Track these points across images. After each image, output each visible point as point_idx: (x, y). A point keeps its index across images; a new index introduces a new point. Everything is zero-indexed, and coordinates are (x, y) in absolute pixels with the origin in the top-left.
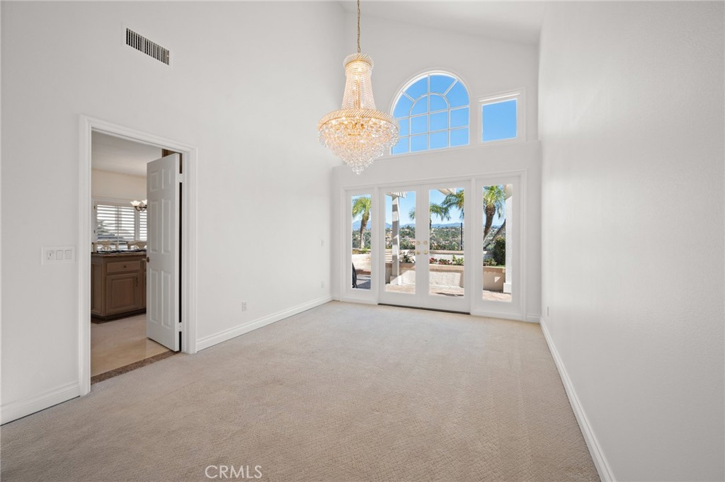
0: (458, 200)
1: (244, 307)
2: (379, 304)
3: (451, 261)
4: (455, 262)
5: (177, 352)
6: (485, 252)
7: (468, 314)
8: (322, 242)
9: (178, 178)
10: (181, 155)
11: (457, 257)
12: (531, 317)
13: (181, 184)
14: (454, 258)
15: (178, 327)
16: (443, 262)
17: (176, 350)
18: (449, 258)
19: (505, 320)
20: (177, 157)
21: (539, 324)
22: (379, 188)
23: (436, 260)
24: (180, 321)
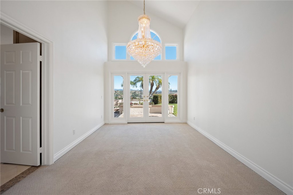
0: (141, 80)
1: (74, 133)
2: (128, 123)
3: (139, 104)
4: (140, 104)
5: (39, 166)
6: (150, 100)
7: (164, 122)
8: (102, 97)
9: (39, 58)
10: (41, 44)
11: (141, 102)
12: (184, 121)
13: (41, 62)
14: (140, 102)
15: (39, 150)
16: (136, 104)
17: (38, 165)
18: (138, 102)
19: (177, 123)
20: (39, 45)
21: (186, 123)
22: (128, 73)
23: (133, 104)
24: (41, 146)
